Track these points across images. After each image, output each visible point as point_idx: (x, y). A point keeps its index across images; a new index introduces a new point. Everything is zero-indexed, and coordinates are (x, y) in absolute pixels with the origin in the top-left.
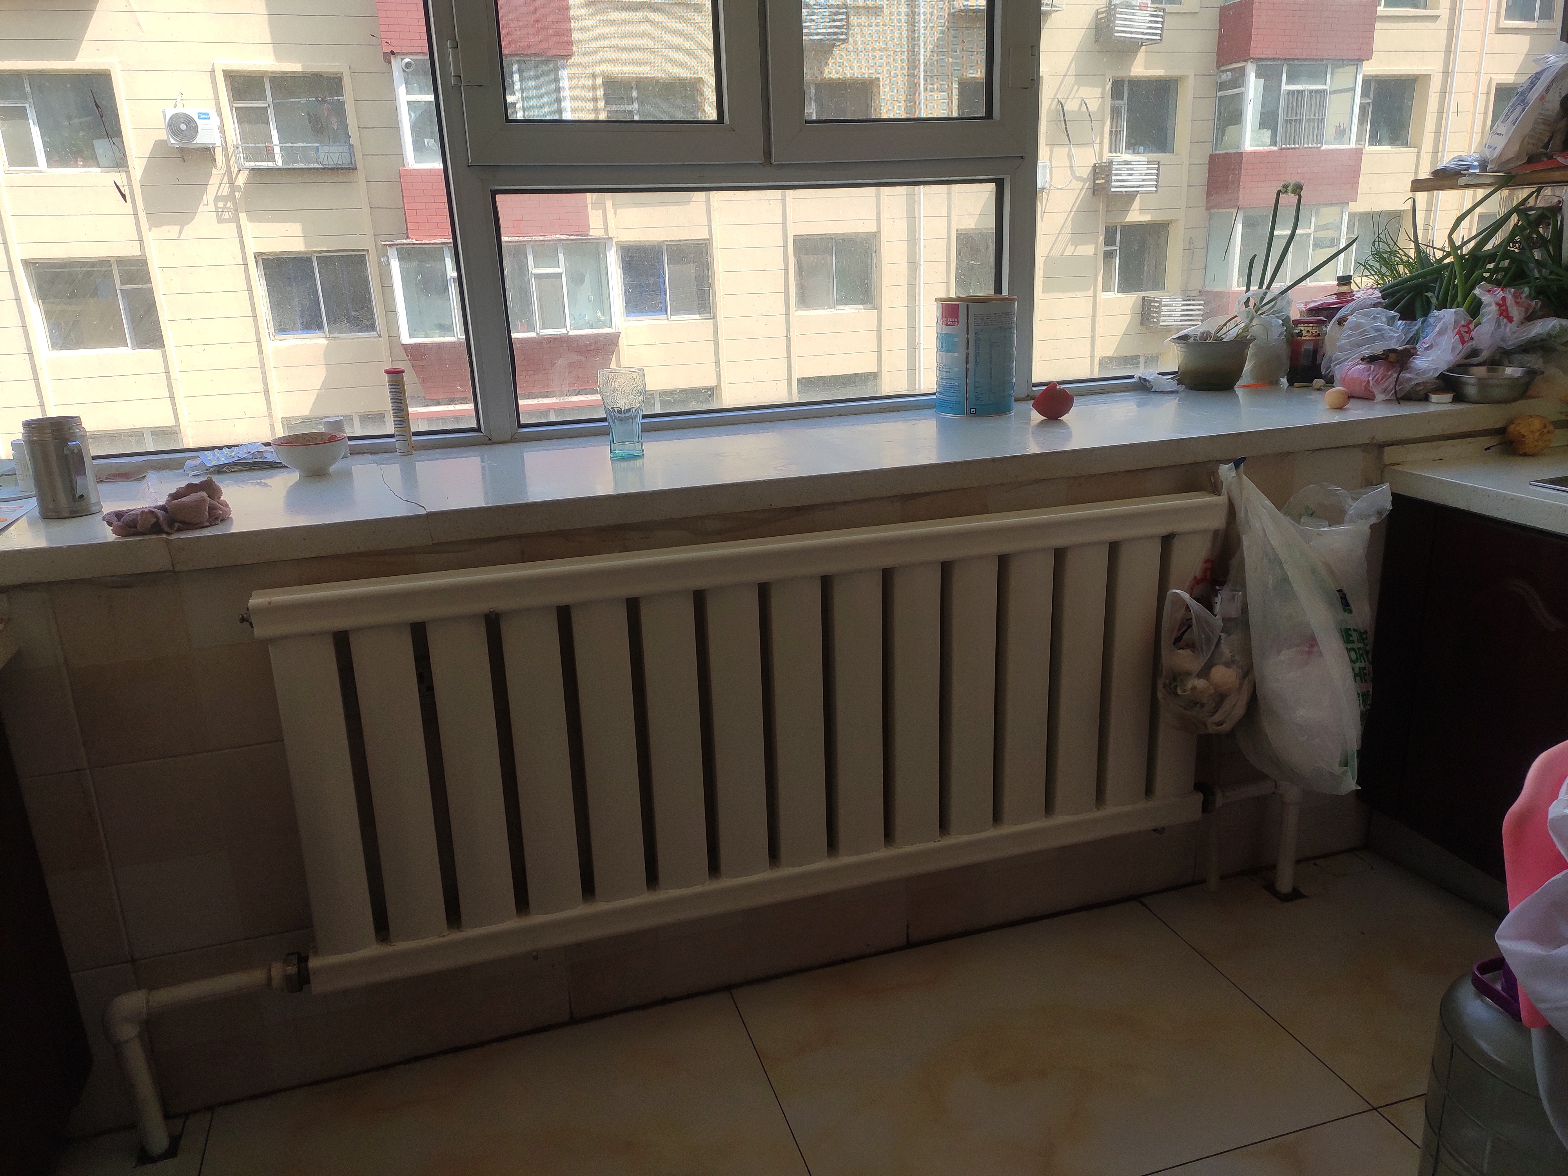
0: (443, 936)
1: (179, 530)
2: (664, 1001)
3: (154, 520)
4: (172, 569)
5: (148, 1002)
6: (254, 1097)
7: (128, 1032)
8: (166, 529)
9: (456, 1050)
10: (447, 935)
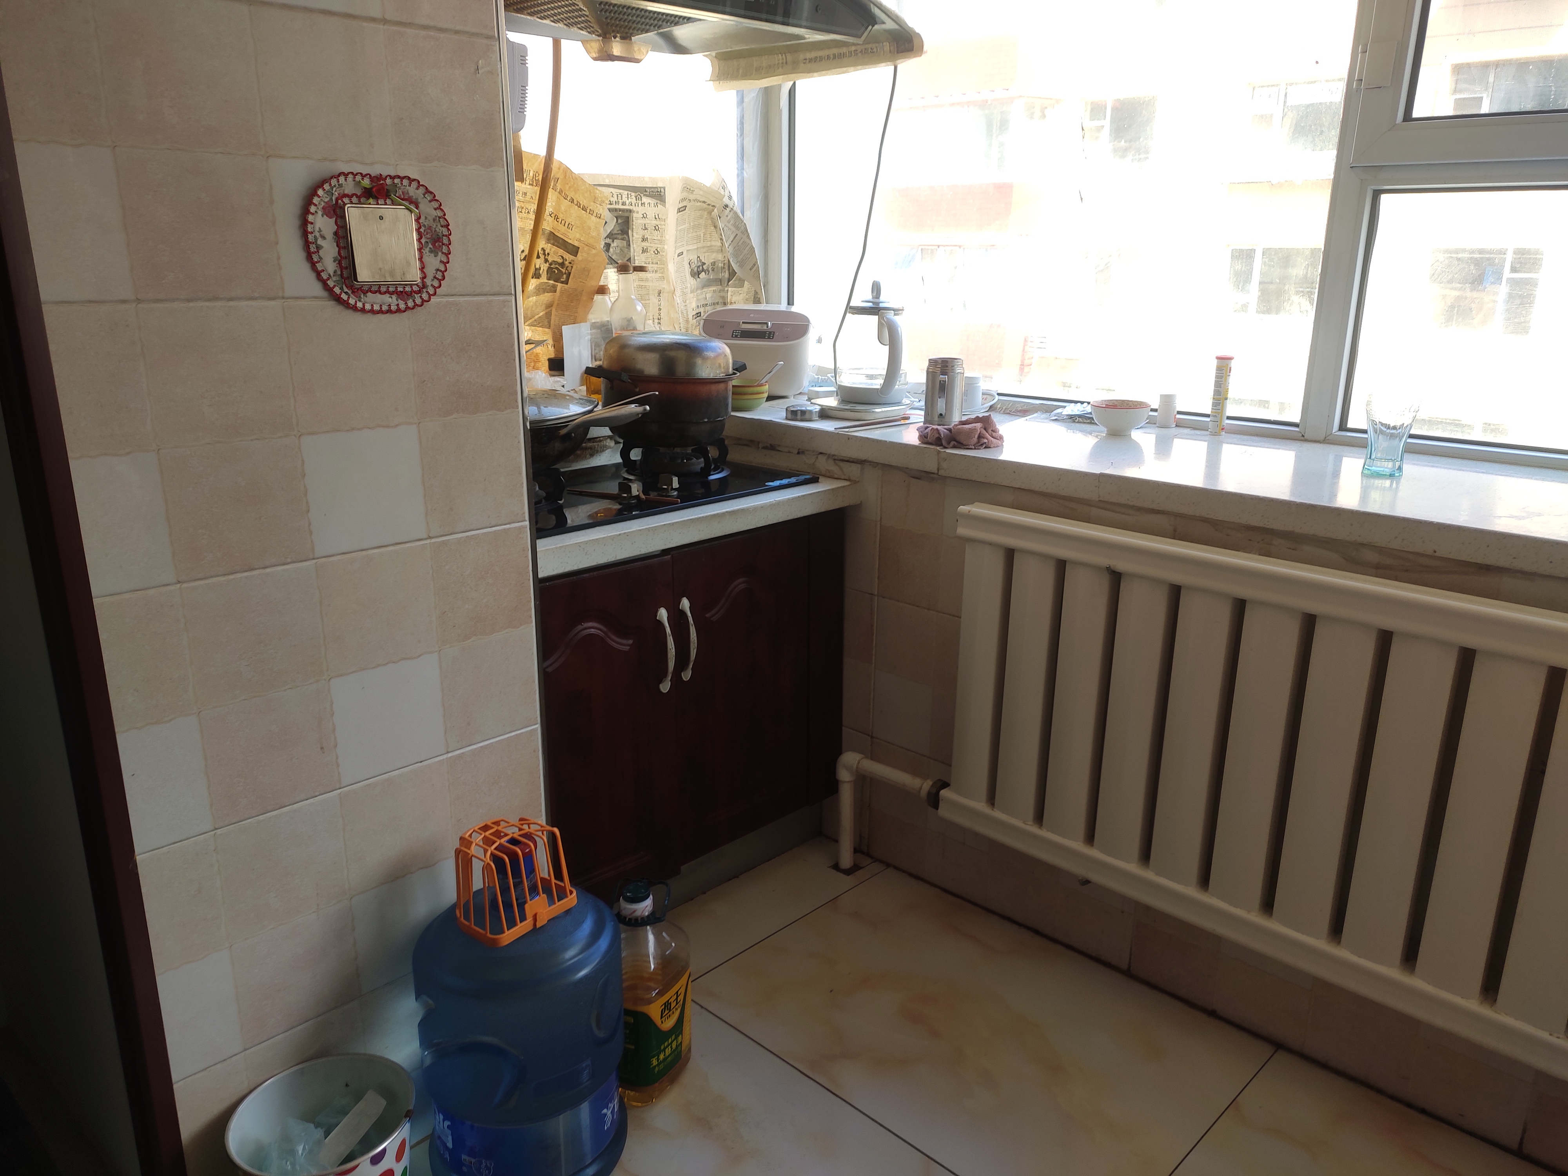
0: (1026, 824)
1: (954, 447)
2: (1213, 1014)
3: (937, 435)
4: (936, 472)
5: (859, 763)
6: (911, 875)
7: (844, 775)
8: (944, 443)
9: (1037, 932)
10: (1030, 825)
